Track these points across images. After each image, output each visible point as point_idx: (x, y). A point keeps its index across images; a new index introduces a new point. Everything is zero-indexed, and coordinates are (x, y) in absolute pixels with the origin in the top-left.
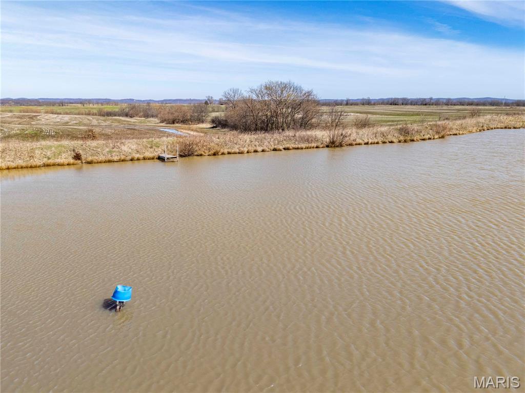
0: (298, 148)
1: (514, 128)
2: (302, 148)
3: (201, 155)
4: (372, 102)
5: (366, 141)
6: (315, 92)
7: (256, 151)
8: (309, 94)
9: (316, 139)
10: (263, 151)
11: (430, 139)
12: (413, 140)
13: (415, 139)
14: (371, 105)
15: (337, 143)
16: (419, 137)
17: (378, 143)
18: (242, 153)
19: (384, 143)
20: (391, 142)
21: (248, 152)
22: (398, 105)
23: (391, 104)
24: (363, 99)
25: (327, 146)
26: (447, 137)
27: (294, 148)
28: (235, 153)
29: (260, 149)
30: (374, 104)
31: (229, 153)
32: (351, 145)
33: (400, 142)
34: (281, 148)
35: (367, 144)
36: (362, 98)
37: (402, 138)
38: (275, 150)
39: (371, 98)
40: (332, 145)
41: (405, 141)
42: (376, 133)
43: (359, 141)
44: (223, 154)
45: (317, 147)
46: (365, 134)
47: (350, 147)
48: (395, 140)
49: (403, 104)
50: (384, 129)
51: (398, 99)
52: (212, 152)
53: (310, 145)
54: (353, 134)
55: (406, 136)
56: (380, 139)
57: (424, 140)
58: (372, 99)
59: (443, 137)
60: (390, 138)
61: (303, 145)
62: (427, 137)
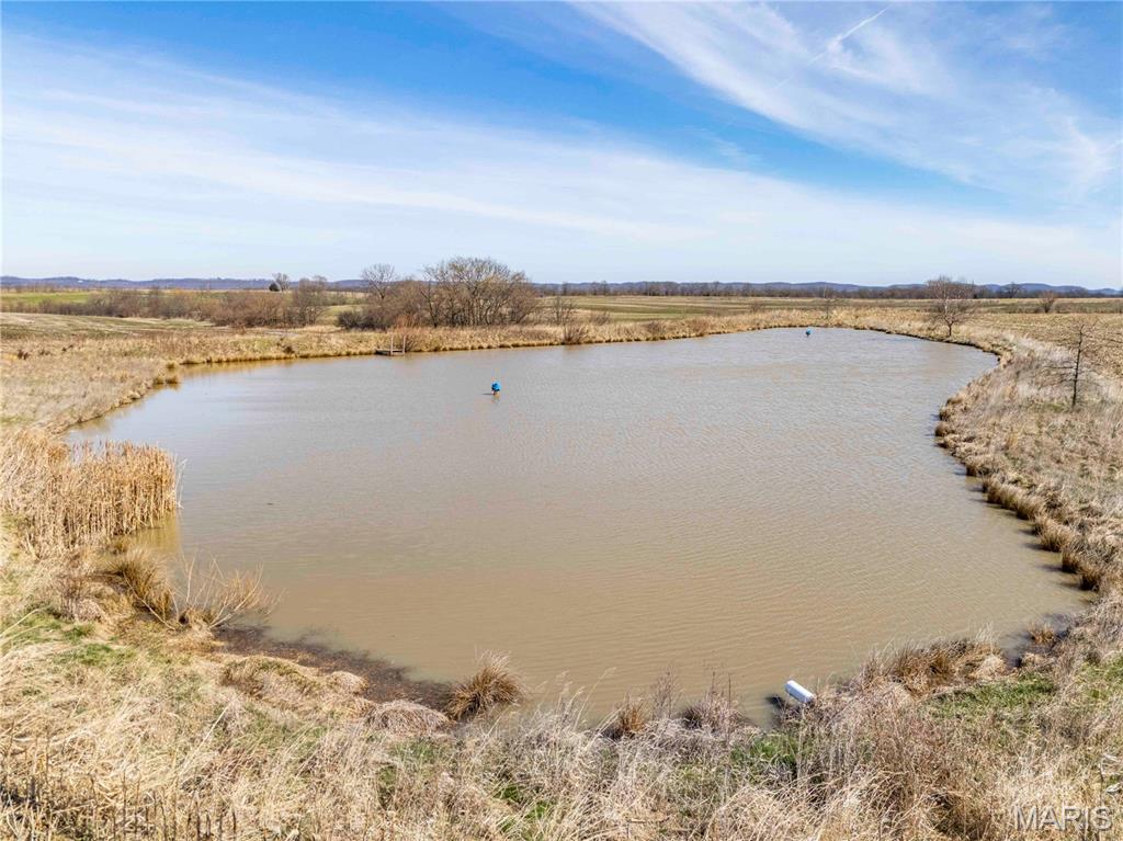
0: (529, 345)
1: (801, 326)
2: (533, 345)
3: (420, 351)
4: (612, 290)
5: (608, 338)
6: (527, 275)
7: (481, 348)
8: (519, 276)
9: (547, 336)
10: (489, 347)
11: (684, 337)
12: (663, 338)
13: (666, 336)
14: (610, 295)
15: (574, 340)
16: (671, 335)
17: (621, 341)
18: (466, 349)
19: (629, 340)
20: (638, 340)
21: (472, 348)
22: (658, 295)
23: (646, 294)
24: (594, 283)
25: (563, 344)
26: (706, 336)
27: (524, 345)
28: (457, 349)
29: (485, 345)
30: (615, 294)
31: (451, 349)
32: (590, 342)
33: (648, 340)
34: (510, 344)
35: (609, 341)
36: (591, 282)
37: (650, 335)
38: (502, 346)
39: (609, 282)
40: (569, 341)
41: (654, 339)
42: (619, 330)
43: (598, 338)
44: (445, 350)
45: (551, 344)
46: (607, 331)
47: (589, 345)
48: (641, 337)
49: (667, 294)
50: (630, 325)
51: (658, 283)
52: (433, 348)
53: (542, 342)
54: (592, 330)
55: (656, 334)
56: (624, 337)
57: (677, 338)
58: (612, 284)
59: (701, 335)
60: (636, 335)
61: (535, 342)
62: (681, 335)
